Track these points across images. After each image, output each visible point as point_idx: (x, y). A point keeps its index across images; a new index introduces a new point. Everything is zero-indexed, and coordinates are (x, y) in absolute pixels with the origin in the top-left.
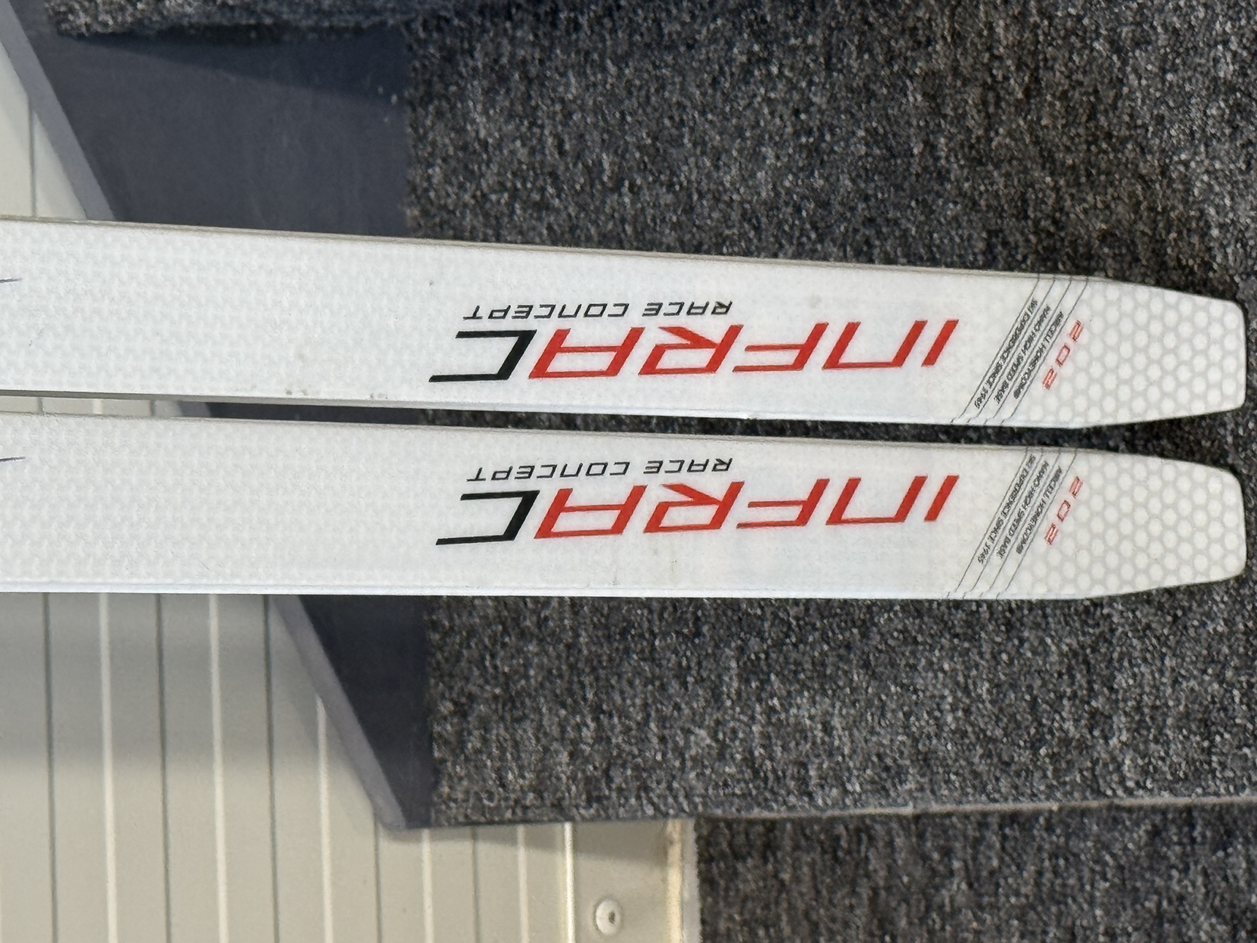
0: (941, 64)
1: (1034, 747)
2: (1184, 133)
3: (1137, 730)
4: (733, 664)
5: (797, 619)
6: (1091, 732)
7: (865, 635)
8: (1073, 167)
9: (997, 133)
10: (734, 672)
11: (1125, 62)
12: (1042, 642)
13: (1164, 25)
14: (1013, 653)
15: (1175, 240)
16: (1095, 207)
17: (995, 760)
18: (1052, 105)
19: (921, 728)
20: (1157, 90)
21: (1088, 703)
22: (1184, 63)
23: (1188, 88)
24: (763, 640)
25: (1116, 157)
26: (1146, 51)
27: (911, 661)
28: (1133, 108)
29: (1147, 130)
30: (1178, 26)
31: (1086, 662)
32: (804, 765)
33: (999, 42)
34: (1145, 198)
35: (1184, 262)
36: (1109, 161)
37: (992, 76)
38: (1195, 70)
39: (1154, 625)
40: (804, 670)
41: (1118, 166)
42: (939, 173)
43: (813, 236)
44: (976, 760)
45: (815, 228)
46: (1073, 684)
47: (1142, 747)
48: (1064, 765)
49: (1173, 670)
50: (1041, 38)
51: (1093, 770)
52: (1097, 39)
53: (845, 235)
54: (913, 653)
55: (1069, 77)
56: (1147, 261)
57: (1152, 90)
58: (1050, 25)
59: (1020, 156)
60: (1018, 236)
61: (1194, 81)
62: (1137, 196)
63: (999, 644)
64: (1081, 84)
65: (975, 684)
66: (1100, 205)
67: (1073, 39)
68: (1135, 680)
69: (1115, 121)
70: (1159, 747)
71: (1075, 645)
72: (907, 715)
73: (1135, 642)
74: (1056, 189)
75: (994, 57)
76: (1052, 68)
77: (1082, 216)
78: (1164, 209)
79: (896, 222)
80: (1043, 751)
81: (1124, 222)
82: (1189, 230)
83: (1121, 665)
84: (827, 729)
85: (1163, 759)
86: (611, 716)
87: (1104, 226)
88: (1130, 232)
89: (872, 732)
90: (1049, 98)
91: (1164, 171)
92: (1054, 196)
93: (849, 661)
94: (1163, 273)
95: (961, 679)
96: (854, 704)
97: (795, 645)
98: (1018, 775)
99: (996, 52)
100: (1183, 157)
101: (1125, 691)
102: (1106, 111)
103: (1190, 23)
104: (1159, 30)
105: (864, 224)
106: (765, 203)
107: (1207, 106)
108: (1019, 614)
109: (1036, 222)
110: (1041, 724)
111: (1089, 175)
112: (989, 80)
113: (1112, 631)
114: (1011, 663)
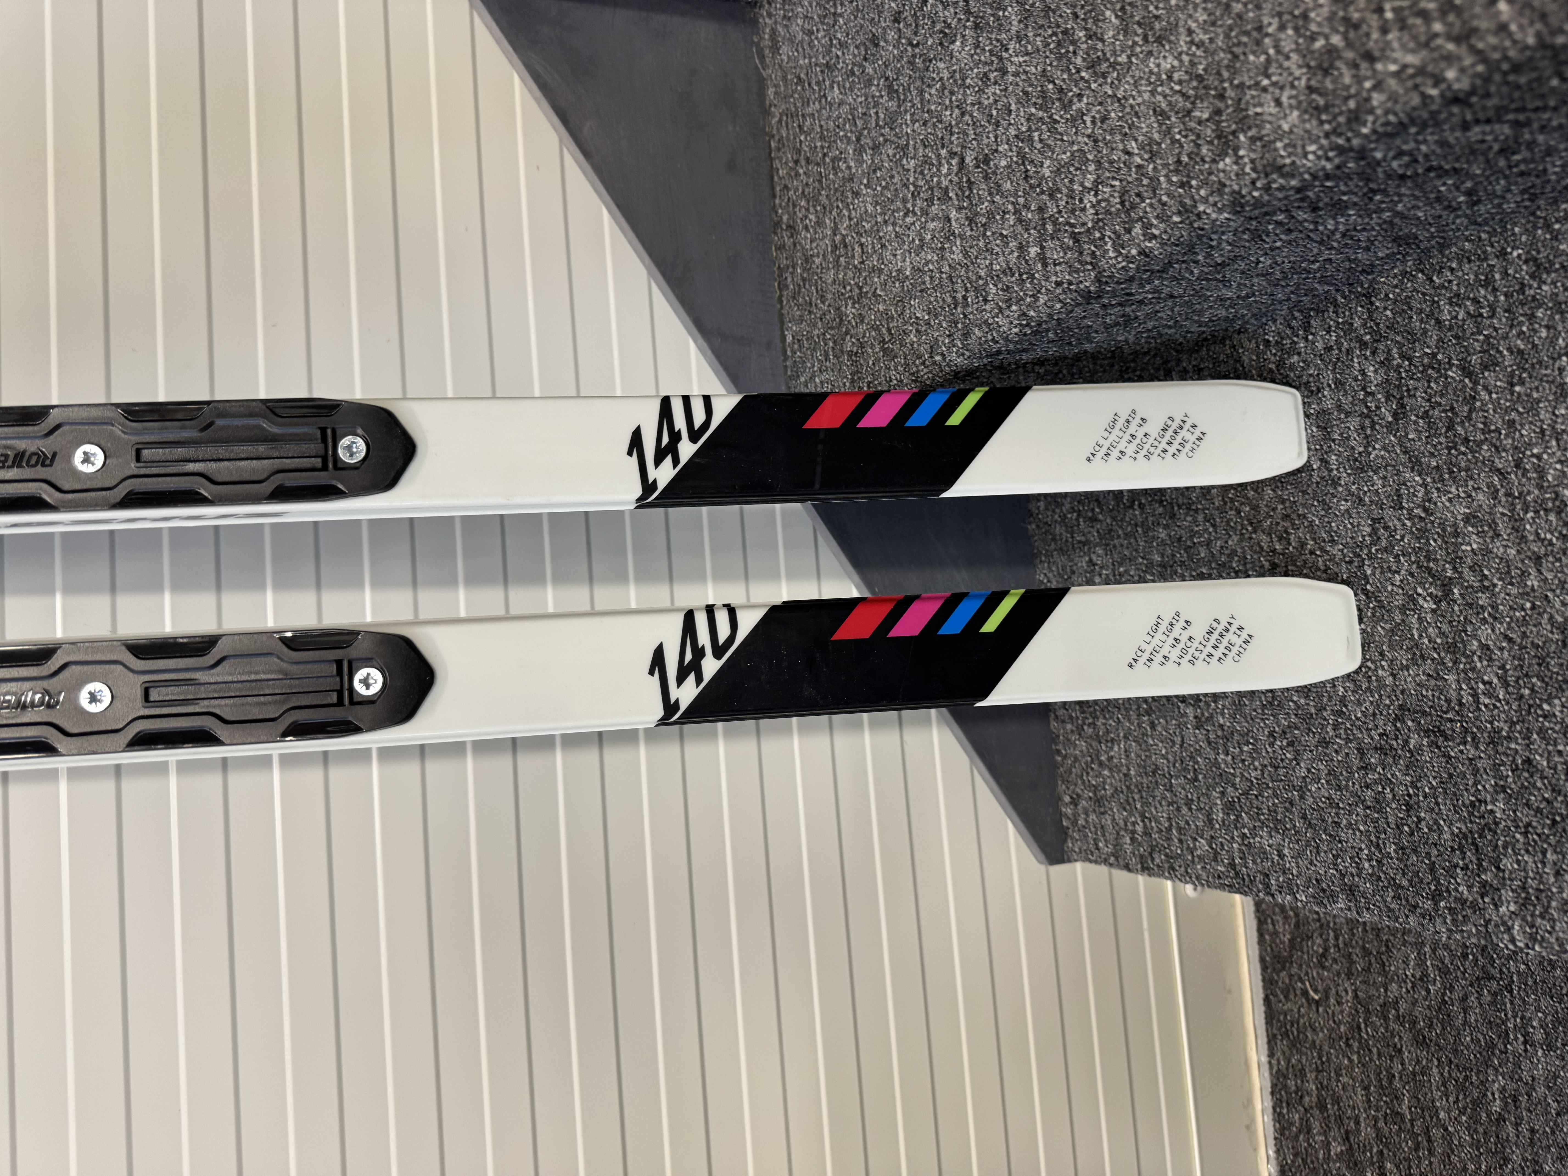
0: (1329, 404)
1: (1436, 897)
2: (1535, 432)
3: (1523, 905)
4: (1219, 802)
5: (1257, 779)
6: (1482, 898)
7: (1302, 797)
8: (1437, 467)
9: (1374, 449)
10: (1220, 807)
11: (1476, 383)
12: (1436, 822)
13: (1509, 349)
14: (1413, 826)
15: (1533, 518)
16: (1459, 496)
17: (1404, 902)
18: (1416, 423)
19: (1346, 867)
20: (1507, 400)
21: (1479, 876)
22: (1530, 377)
23: (1535, 395)
24: (1237, 789)
25: (1474, 457)
26: (1495, 371)
27: (1336, 820)
28: (1486, 417)
29: (1500, 434)
30: (1522, 347)
31: (1474, 844)
32: (1267, 876)
33: (1371, 382)
34: (1502, 486)
35: (1543, 536)
36: (1468, 460)
37: (1367, 407)
38: (1541, 380)
39: (1534, 824)
40: (1263, 814)
41: (1476, 463)
42: (1333, 480)
43: (1250, 528)
44: (1389, 899)
45: (1251, 524)
46: (1463, 859)
47: (1529, 918)
48: (1460, 917)
49: (1555, 864)
50: (1403, 375)
51: (1486, 926)
52: (1450, 369)
53: (1270, 526)
54: (1337, 814)
55: (1429, 400)
56: (1509, 535)
57: (1502, 402)
58: (1410, 364)
59: (1393, 463)
60: (1396, 522)
61: (1541, 389)
62: (1495, 486)
63: (1402, 819)
64: (1440, 404)
65: (1384, 843)
66: (1463, 495)
67: (1430, 371)
68: (1519, 865)
69: (1471, 428)
70: (1544, 922)
71: (1464, 829)
72: (1336, 857)
73: (1518, 836)
74: (1425, 485)
75: (1368, 394)
76: (1414, 396)
77: (1448, 504)
78: (1520, 493)
79: (1305, 517)
80: (1442, 904)
81: (1485, 507)
82: (1546, 510)
83: (1507, 852)
84: (1281, 855)
85: (1549, 933)
86: (1150, 821)
87: (1467, 511)
88: (1490, 514)
89: (1311, 863)
90: (1413, 418)
91: (1518, 465)
92: (1423, 490)
93: (1292, 813)
94: (1523, 545)
95: (1373, 838)
96: (1297, 841)
97: (1256, 796)
98: (1424, 918)
99: (1369, 390)
100: (1535, 451)
101: (1511, 873)
102: (1462, 422)
103: (1533, 343)
104: (1505, 352)
105: (1283, 519)
106: (1218, 509)
107: (1555, 408)
108: (1415, 799)
109: (1409, 511)
110: (1439, 883)
111: (1451, 472)
112: (1365, 411)
113: (1497, 824)
114: (1412, 834)
